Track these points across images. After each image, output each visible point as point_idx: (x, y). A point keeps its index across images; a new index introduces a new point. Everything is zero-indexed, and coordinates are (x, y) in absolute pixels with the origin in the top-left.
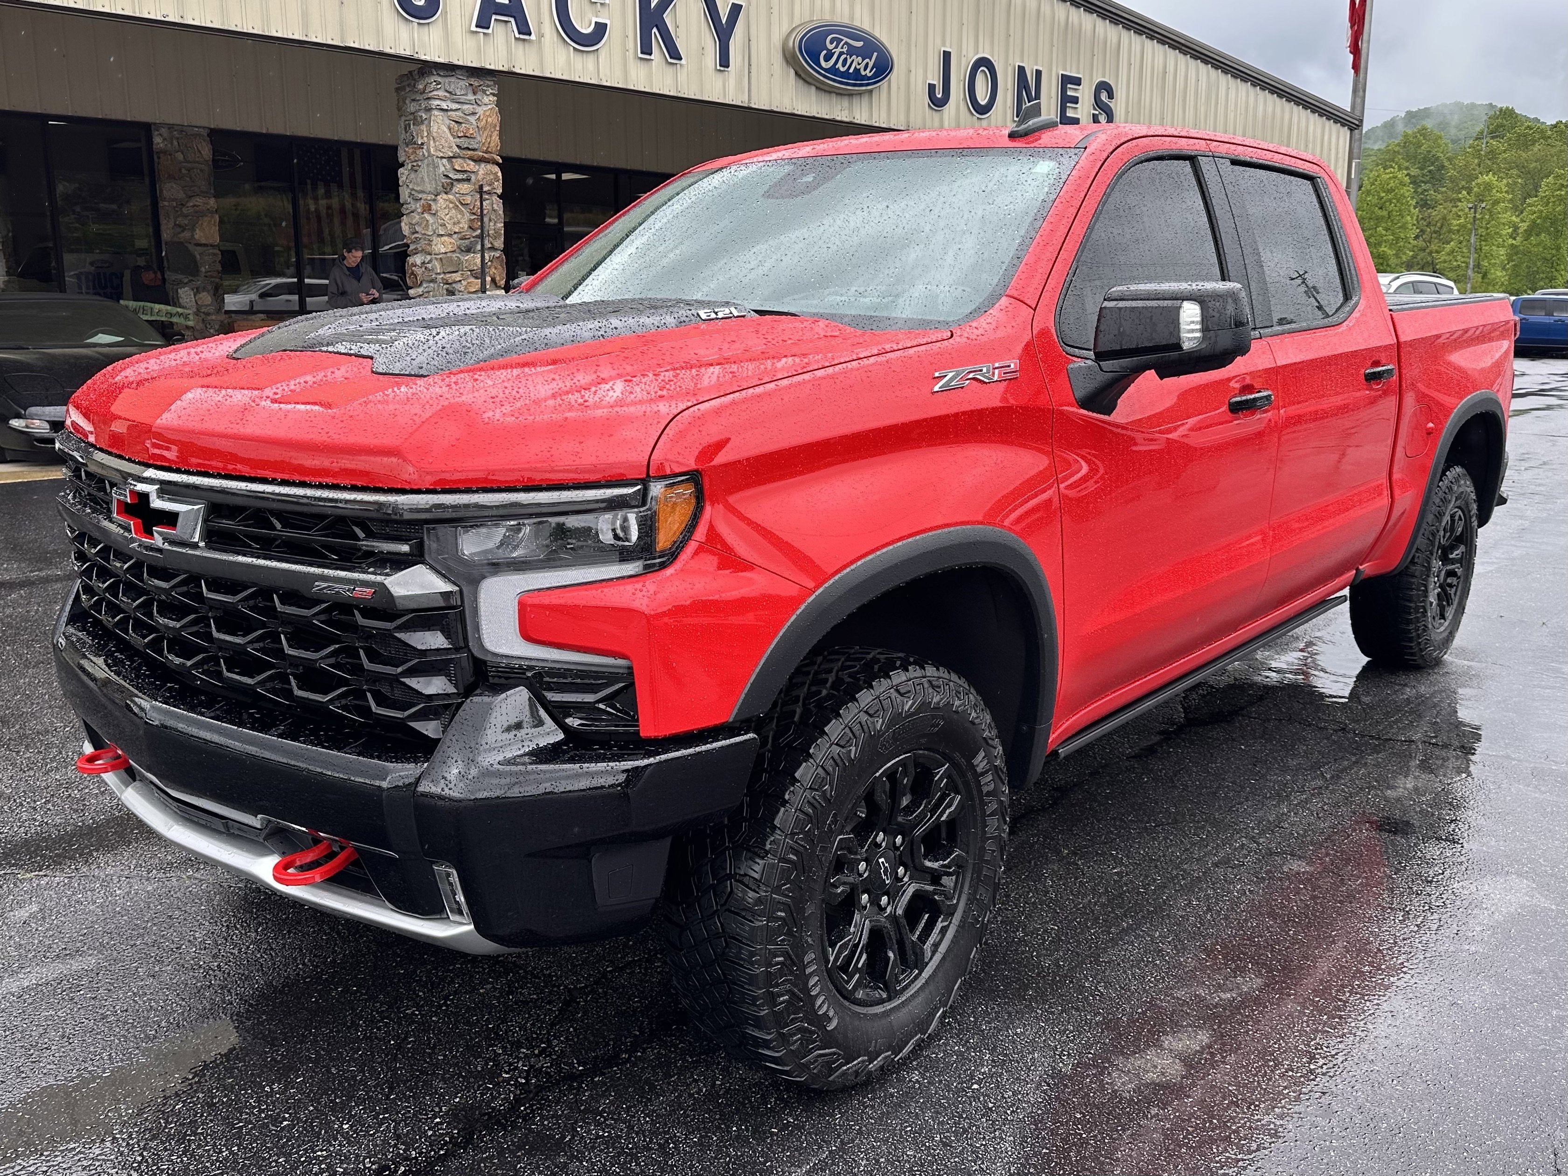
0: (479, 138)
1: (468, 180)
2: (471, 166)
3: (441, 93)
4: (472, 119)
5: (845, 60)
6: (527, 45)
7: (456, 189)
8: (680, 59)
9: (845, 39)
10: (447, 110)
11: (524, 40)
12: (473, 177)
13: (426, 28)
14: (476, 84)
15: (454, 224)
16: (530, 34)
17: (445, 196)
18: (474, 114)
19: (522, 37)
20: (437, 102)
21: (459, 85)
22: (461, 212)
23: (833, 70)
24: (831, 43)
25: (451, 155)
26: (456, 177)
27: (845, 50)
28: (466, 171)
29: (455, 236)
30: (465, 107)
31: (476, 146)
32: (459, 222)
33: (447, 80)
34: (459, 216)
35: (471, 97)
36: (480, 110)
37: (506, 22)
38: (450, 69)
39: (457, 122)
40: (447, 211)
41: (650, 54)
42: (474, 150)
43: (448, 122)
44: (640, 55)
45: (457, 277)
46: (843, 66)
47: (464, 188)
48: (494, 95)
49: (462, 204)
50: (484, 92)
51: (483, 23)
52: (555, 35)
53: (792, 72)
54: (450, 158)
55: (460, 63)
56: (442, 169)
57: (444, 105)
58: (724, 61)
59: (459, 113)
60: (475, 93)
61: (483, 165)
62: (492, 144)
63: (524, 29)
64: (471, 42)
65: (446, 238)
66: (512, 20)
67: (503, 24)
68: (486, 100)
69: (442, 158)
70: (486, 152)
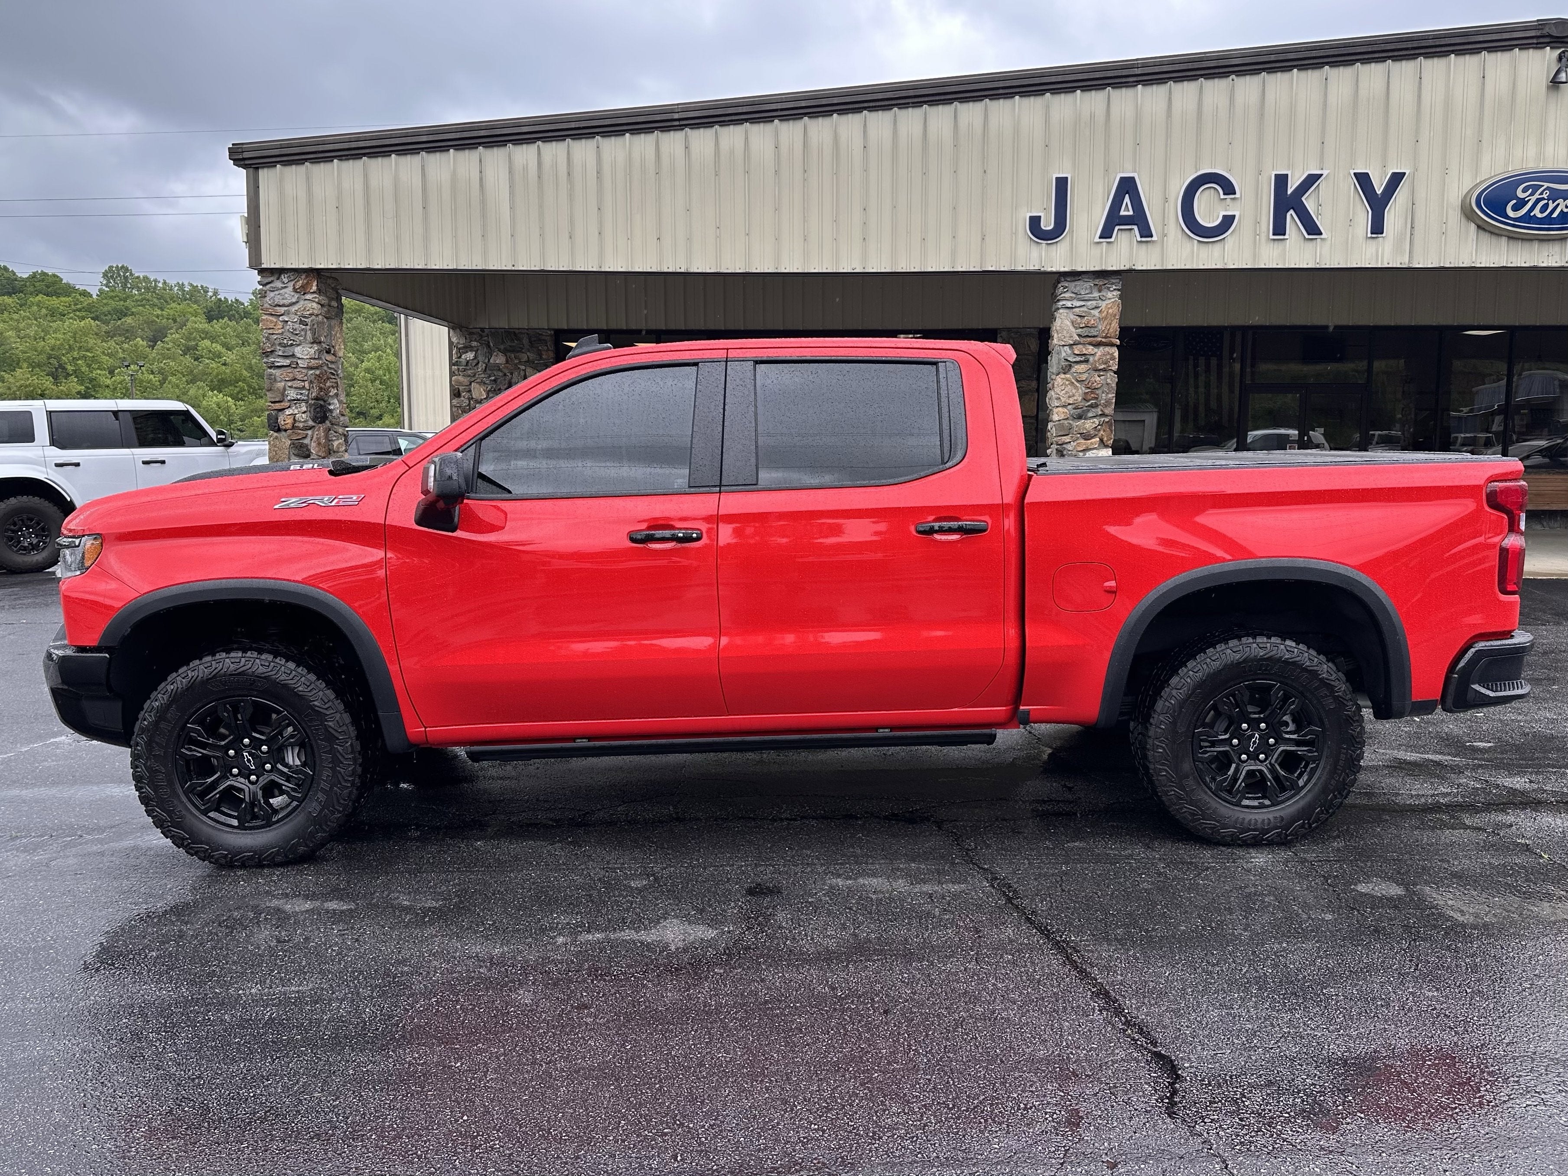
0: (1100, 327)
1: (1087, 361)
2: (1091, 349)
3: (1067, 295)
4: (1095, 312)
5: (1546, 207)
6: (1150, 246)
7: (1073, 370)
8: (1321, 234)
9: (1546, 185)
10: (1072, 308)
11: (1147, 242)
12: (1091, 359)
13: (1054, 247)
14: (1101, 283)
15: (1069, 397)
16: (1152, 236)
17: (1063, 376)
18: (1097, 307)
19: (1144, 239)
20: (1064, 302)
21: (1083, 287)
22: (1076, 387)
23: (1528, 218)
24: (1524, 191)
25: (1072, 342)
26: (1074, 360)
27: (1545, 196)
28: (1084, 354)
29: (1070, 407)
30: (1089, 303)
31: (1095, 334)
32: (1074, 396)
33: (1073, 284)
34: (1074, 391)
35: (1096, 294)
36: (1103, 305)
37: (1131, 229)
38: (1075, 275)
39: (1080, 316)
40: (1063, 387)
41: (1284, 234)
42: (1094, 337)
43: (1072, 317)
44: (1272, 237)
45: (1067, 439)
46: (1542, 211)
47: (1082, 368)
48: (1118, 290)
49: (1078, 381)
50: (1108, 288)
51: (1106, 233)
52: (1180, 232)
53: (1473, 227)
54: (1071, 346)
55: (1084, 269)
56: (1064, 354)
57: (1069, 304)
58: (1377, 228)
59: (1084, 309)
60: (1100, 291)
61: (1101, 348)
62: (1111, 330)
63: (1146, 233)
64: (1096, 251)
65: (1060, 409)
66: (1135, 227)
67: (1128, 233)
68: (1110, 295)
69: (1064, 346)
70: (1106, 337)
